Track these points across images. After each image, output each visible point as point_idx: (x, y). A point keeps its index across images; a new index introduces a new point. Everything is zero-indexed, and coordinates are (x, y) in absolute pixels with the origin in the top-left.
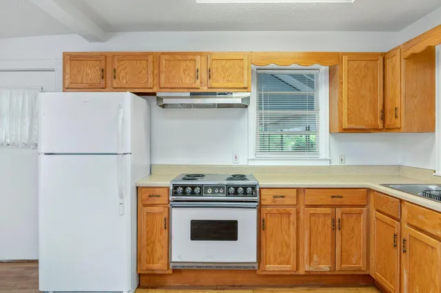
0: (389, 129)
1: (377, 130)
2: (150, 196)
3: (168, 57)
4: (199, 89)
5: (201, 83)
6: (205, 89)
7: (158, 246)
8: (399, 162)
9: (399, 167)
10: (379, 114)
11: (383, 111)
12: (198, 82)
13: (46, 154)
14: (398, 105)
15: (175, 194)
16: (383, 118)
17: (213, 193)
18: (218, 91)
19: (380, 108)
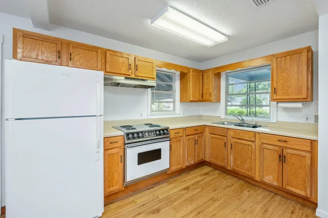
0: (204, 101)
1: (201, 101)
2: (111, 143)
3: (111, 53)
4: (130, 75)
5: (132, 73)
6: (133, 76)
7: (116, 175)
8: (201, 114)
9: (201, 116)
10: (201, 94)
11: (202, 94)
12: (130, 71)
13: (16, 119)
14: (211, 92)
15: (129, 139)
16: (202, 96)
17: (149, 135)
18: (140, 78)
19: (201, 92)
